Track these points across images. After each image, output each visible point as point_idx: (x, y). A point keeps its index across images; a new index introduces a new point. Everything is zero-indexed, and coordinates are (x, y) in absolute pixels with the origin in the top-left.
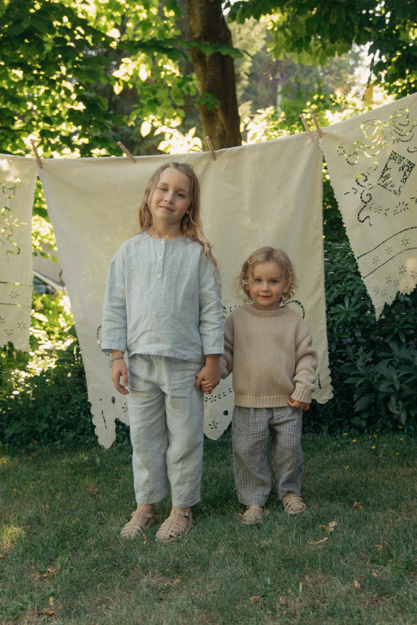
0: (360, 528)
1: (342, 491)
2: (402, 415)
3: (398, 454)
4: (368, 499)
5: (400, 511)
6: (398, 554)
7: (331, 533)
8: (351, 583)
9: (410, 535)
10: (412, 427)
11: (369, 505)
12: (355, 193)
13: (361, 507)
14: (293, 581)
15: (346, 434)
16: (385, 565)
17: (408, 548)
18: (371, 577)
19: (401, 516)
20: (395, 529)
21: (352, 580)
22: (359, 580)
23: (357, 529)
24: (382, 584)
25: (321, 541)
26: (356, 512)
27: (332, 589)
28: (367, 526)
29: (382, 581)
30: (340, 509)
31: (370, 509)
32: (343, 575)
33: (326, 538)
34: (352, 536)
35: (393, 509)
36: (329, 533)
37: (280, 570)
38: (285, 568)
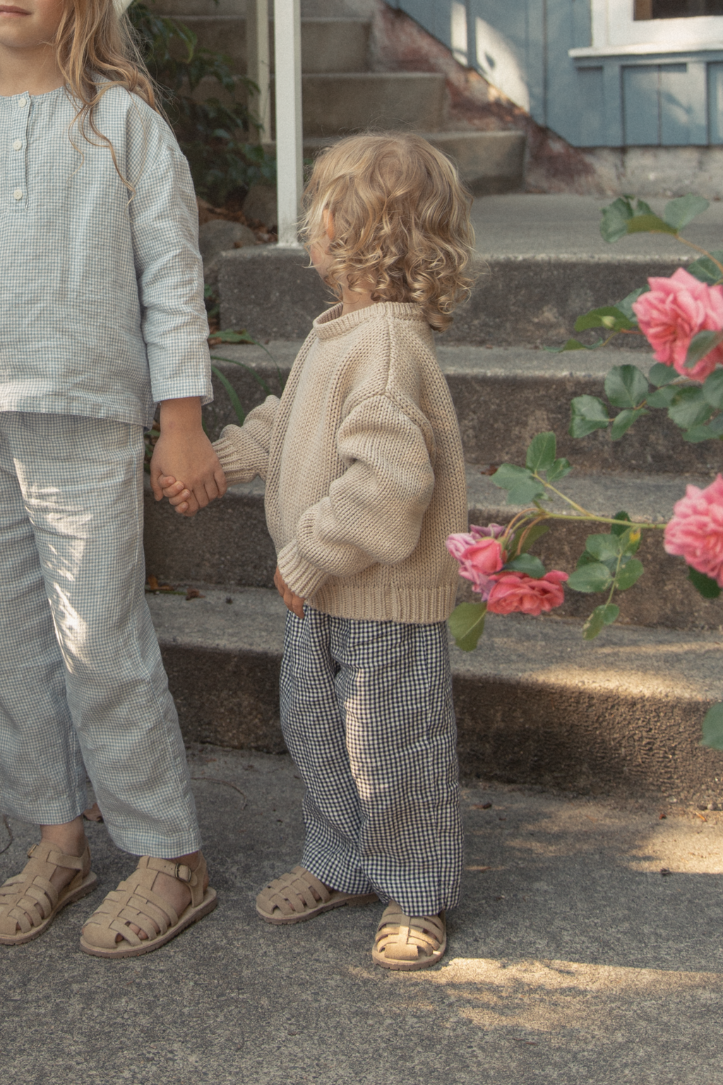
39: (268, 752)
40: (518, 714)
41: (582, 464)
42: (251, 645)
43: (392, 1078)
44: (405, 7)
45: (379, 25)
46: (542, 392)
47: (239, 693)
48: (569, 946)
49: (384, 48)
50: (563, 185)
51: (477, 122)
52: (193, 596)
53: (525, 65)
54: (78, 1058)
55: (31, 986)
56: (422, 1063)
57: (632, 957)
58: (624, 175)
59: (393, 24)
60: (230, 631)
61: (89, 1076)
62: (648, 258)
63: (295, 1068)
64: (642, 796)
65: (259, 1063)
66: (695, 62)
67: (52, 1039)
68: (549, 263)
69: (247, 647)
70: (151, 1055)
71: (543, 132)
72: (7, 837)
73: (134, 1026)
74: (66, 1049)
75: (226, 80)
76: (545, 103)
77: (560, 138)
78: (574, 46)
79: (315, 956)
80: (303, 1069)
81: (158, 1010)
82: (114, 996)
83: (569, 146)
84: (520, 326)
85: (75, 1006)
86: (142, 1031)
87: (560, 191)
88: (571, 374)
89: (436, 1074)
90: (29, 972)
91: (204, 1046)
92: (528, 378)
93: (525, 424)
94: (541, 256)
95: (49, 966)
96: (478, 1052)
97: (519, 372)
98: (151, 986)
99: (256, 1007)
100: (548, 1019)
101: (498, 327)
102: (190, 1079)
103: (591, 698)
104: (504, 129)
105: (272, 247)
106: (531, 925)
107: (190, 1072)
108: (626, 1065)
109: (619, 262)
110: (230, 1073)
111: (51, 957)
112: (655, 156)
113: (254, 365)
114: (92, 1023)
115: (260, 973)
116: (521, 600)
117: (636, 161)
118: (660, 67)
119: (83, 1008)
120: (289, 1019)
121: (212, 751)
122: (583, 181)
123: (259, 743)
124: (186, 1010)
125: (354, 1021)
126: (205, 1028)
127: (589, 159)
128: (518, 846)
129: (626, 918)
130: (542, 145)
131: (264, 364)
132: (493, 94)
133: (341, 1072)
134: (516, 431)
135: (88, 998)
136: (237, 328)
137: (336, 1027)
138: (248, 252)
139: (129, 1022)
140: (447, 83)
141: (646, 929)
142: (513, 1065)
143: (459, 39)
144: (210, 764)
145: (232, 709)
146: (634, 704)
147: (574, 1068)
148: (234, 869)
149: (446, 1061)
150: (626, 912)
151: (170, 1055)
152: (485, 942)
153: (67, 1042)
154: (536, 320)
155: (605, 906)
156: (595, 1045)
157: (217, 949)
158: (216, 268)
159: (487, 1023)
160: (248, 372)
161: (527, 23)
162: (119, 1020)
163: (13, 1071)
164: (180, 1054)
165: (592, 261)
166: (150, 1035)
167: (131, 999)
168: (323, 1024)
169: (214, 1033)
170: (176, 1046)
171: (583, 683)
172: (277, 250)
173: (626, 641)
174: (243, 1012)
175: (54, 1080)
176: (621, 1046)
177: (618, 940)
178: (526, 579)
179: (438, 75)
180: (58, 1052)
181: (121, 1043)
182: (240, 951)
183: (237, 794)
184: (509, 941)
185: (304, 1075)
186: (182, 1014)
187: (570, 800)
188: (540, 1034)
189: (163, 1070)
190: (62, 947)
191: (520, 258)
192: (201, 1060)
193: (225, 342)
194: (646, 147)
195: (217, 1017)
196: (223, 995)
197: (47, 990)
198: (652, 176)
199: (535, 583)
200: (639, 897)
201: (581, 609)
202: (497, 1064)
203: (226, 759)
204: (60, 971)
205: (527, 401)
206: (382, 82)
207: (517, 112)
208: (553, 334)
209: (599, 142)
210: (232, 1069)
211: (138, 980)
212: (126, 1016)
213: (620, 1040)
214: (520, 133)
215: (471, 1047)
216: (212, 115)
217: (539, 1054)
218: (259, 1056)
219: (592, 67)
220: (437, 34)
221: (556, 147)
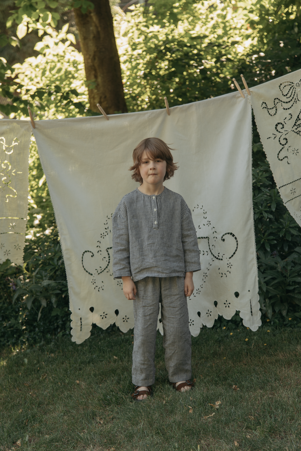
0: (237, 405)
1: (223, 377)
2: (269, 311)
3: (265, 344)
4: (243, 383)
5: (266, 391)
6: (264, 422)
7: (217, 409)
8: (232, 443)
9: (273, 408)
10: (277, 321)
11: (243, 387)
12: (275, 137)
13: (238, 389)
14: (193, 444)
15: (224, 328)
16: (255, 430)
17: (271, 418)
18: (246, 439)
19: (267, 394)
20: (262, 405)
21: (233, 441)
22: (238, 441)
23: (236, 406)
24: (253, 443)
25: (210, 416)
26: (234, 393)
27: (220, 448)
28: (242, 403)
29: (253, 441)
30: (223, 391)
31: (245, 390)
32: (227, 438)
33: (214, 413)
34: (232, 411)
35: (261, 389)
36: (216, 409)
37: (183, 437)
38: (187, 436)
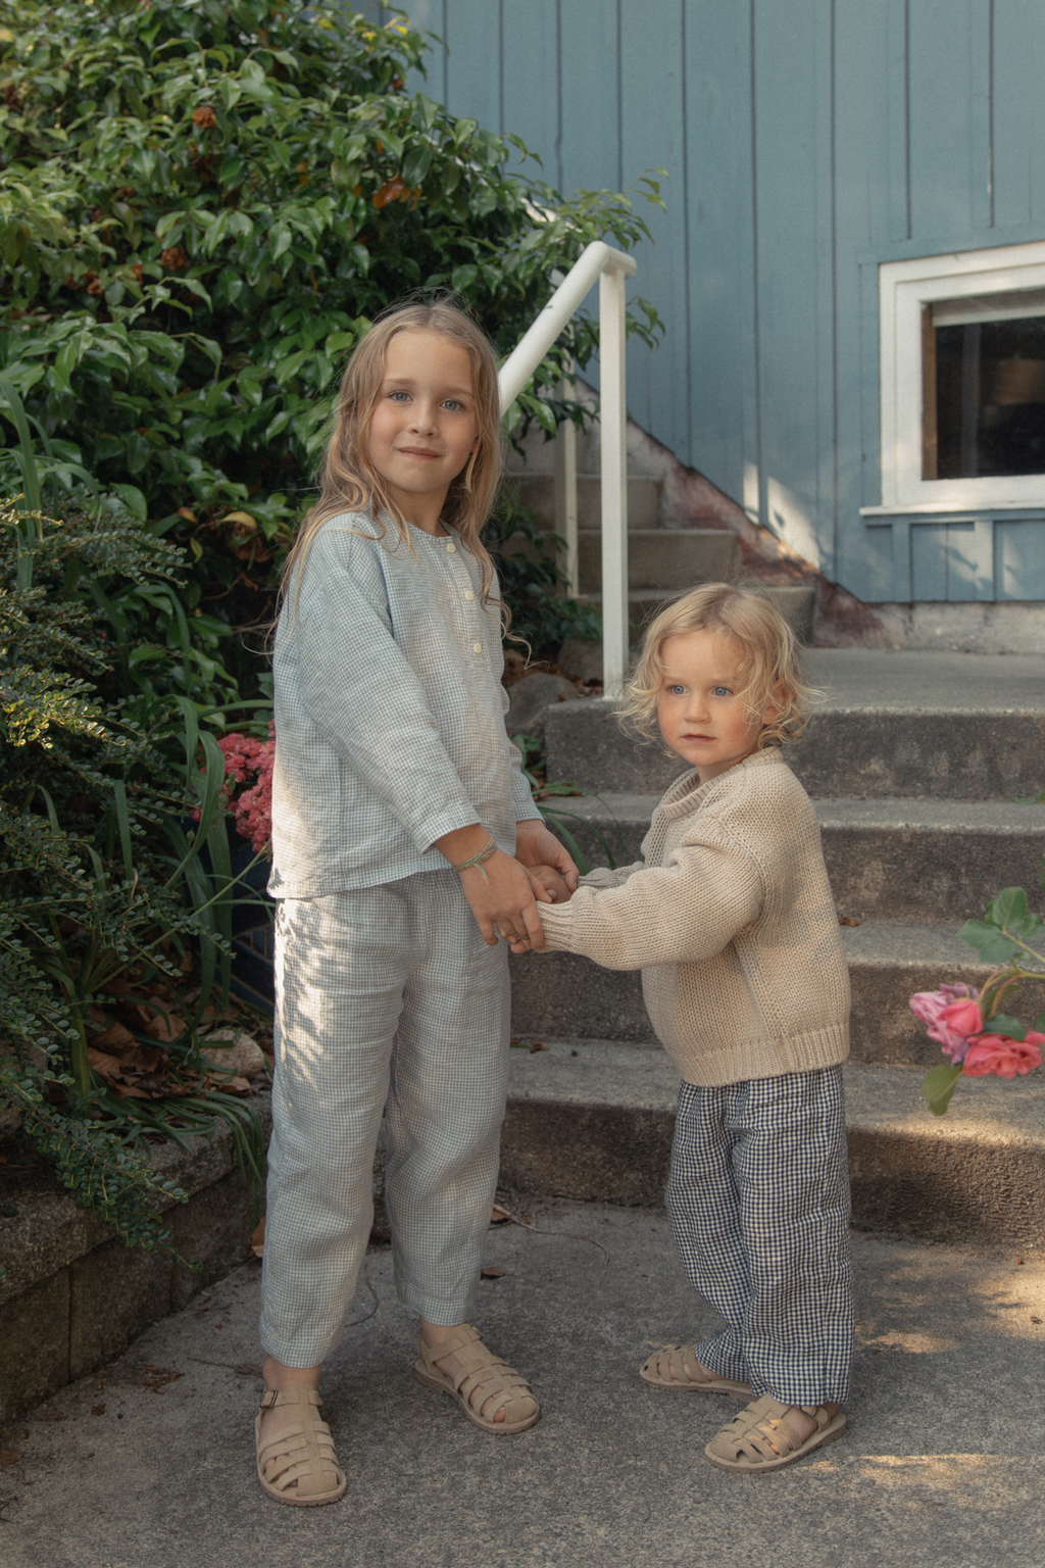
39: (621, 1205)
40: (876, 1163)
41: (917, 914)
42: (605, 1098)
43: (806, 1545)
44: (697, 465)
45: (671, 483)
46: (878, 843)
47: (593, 1147)
48: (956, 1398)
49: (676, 506)
50: (851, 639)
51: (767, 578)
52: (537, 1048)
53: (816, 526)
54: (484, 1536)
55: (423, 1458)
56: (834, 1529)
57: (1020, 1410)
58: (911, 630)
59: (685, 482)
60: (582, 1084)
61: (498, 1555)
62: (974, 711)
63: (707, 1539)
64: (999, 1242)
65: (670, 1534)
66: (981, 521)
67: (453, 1515)
68: (877, 716)
69: (600, 1101)
70: (558, 1530)
71: (833, 588)
72: (372, 1300)
73: (536, 1499)
74: (470, 1527)
75: (535, 537)
76: (835, 560)
77: (849, 594)
78: (863, 505)
79: (706, 1418)
80: (715, 1539)
81: (558, 1481)
82: (511, 1467)
83: (859, 602)
84: (847, 777)
85: (472, 1480)
86: (544, 1504)
87: (849, 645)
88: (907, 826)
89: (849, 1540)
90: (418, 1444)
91: (611, 1518)
92: (864, 829)
93: (860, 875)
94: (869, 709)
95: (437, 1436)
96: (887, 1515)
97: (855, 823)
98: (546, 1456)
99: (656, 1475)
100: (950, 1477)
101: (825, 779)
102: (602, 1555)
103: (950, 1147)
104: (793, 585)
105: (598, 700)
106: (914, 1377)
107: (601, 1547)
108: (1036, 1524)
109: (946, 715)
110: (642, 1546)
111: (437, 1426)
112: (942, 612)
113: (589, 818)
114: (492, 1498)
115: (654, 1437)
116: (999, 1065)
117: (922, 616)
118: (948, 525)
119: (481, 1482)
120: (691, 1486)
121: (564, 1204)
122: (872, 635)
123: (613, 1196)
124: (586, 1480)
125: (757, 1485)
126: (609, 1500)
127: (877, 614)
128: (886, 1297)
129: (1006, 1369)
130: (831, 601)
131: (599, 817)
132: (783, 550)
133: (754, 1541)
134: (852, 881)
135: (483, 1470)
136: (564, 781)
137: (741, 1494)
138: (574, 705)
139: (530, 1495)
140: (739, 540)
141: (1028, 1380)
142: (925, 1527)
143: (751, 499)
144: (565, 1218)
145: (585, 1162)
146: (992, 1152)
147: (986, 1528)
148: (608, 1328)
149: (857, 1526)
150: (1005, 1362)
151: (577, 1530)
152: (872, 1397)
153: (469, 1519)
154: (863, 772)
155: (983, 1357)
156: (1002, 1504)
157: (606, 1413)
158: (541, 721)
159: (890, 1484)
160: (584, 823)
161: (818, 482)
162: (519, 1493)
163: (419, 1552)
164: (587, 1528)
165: (920, 714)
166: (554, 1508)
167: (527, 1470)
168: (726, 1490)
169: (618, 1504)
170: (582, 1519)
171: (942, 1132)
172: (603, 703)
173: (973, 1089)
174: (644, 1479)
175: (463, 1561)
176: (1029, 1504)
177: (1003, 1391)
178: (1008, 1042)
179: (730, 532)
180: (462, 1530)
181: (525, 1517)
182: (630, 1415)
183: (597, 1249)
184: (895, 1396)
185: (717, 1545)
186: (582, 1485)
187: (927, 1247)
188: (945, 1493)
189: (573, 1545)
190: (448, 1415)
191: (848, 711)
192: (610, 1533)
193: (554, 795)
194: (933, 603)
195: (619, 1486)
196: (621, 1462)
197: (439, 1464)
198: (939, 631)
199: (1017, 1046)
200: (1014, 1346)
201: (926, 1057)
202: (909, 1527)
203: (580, 1212)
204: (450, 1442)
205: (864, 853)
206: (678, 538)
207: (805, 568)
208: (879, 786)
209: (887, 599)
210: (644, 1542)
211: (531, 1449)
212: (525, 1488)
213: (1025, 1497)
214: (810, 589)
215: (878, 1510)
216: (522, 571)
217: (948, 1515)
218: (669, 1527)
219: (881, 525)
220: (729, 493)
221: (845, 603)
